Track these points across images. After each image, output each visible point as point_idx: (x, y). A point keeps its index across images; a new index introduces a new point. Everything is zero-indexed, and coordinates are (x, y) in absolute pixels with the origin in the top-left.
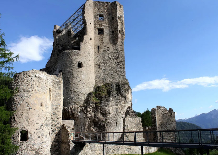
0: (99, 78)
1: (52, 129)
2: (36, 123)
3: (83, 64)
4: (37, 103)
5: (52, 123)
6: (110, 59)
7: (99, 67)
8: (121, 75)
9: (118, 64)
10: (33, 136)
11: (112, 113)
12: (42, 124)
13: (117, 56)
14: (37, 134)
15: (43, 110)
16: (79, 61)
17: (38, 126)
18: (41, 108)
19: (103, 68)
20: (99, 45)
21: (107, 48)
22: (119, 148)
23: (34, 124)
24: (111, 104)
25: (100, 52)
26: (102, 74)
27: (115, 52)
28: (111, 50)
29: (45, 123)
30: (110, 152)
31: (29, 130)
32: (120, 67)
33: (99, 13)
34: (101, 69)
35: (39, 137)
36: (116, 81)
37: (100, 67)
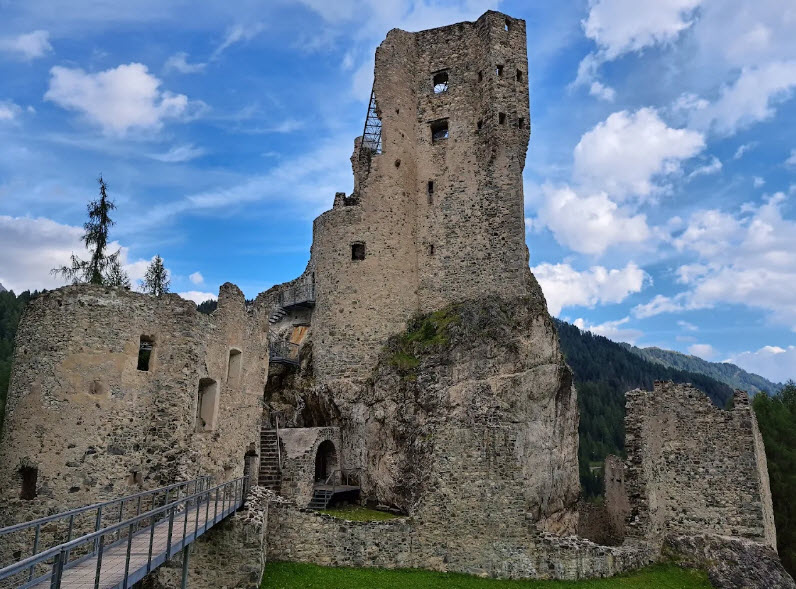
0: (432, 286)
1: (149, 461)
2: (66, 445)
3: (369, 248)
4: (78, 384)
5: (153, 443)
6: (467, 219)
7: (432, 253)
8: (505, 270)
9: (496, 234)
10: (51, 484)
11: (458, 405)
12: (90, 447)
13: (493, 205)
14: (69, 479)
15: (100, 403)
16: (356, 238)
17: (73, 455)
18: (94, 397)
19: (445, 253)
20: (434, 178)
21: (456, 185)
22: (403, 540)
23: (60, 447)
24: (456, 373)
25: (434, 202)
26: (442, 274)
27: (485, 192)
28: (472, 189)
29: (105, 445)
30: (359, 554)
31: (41, 467)
32: (503, 242)
33: (433, 70)
34: (437, 257)
35: (74, 489)
36: (488, 292)
37: (437, 252)
